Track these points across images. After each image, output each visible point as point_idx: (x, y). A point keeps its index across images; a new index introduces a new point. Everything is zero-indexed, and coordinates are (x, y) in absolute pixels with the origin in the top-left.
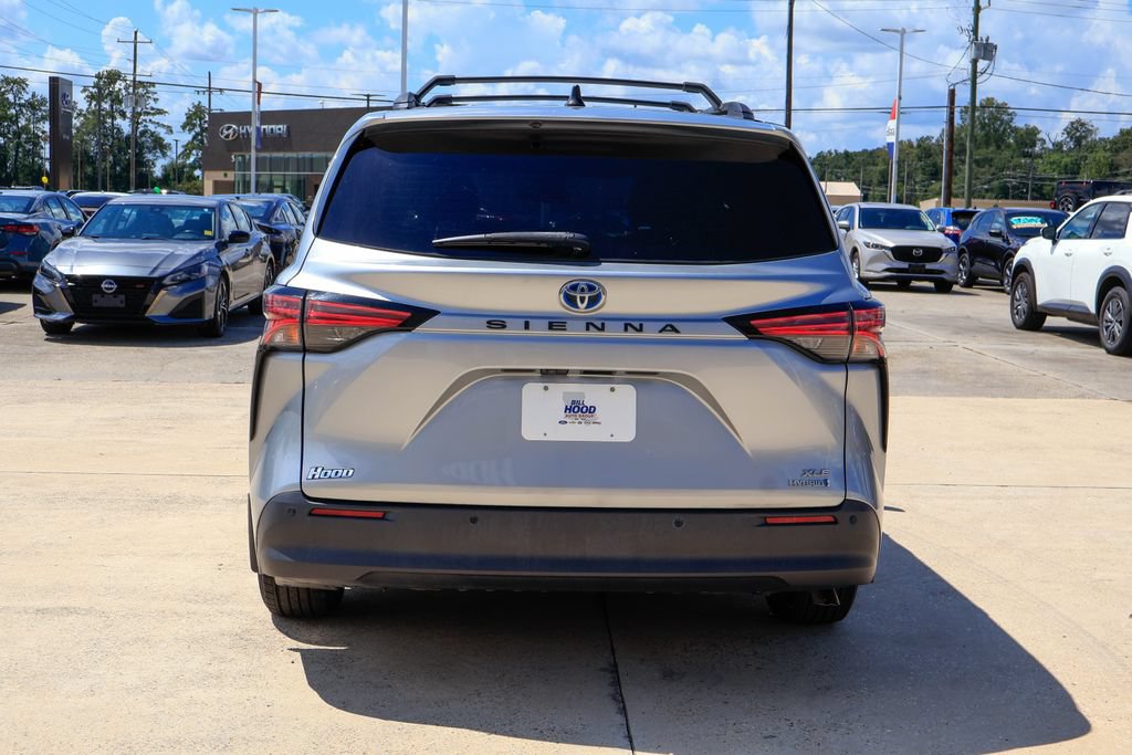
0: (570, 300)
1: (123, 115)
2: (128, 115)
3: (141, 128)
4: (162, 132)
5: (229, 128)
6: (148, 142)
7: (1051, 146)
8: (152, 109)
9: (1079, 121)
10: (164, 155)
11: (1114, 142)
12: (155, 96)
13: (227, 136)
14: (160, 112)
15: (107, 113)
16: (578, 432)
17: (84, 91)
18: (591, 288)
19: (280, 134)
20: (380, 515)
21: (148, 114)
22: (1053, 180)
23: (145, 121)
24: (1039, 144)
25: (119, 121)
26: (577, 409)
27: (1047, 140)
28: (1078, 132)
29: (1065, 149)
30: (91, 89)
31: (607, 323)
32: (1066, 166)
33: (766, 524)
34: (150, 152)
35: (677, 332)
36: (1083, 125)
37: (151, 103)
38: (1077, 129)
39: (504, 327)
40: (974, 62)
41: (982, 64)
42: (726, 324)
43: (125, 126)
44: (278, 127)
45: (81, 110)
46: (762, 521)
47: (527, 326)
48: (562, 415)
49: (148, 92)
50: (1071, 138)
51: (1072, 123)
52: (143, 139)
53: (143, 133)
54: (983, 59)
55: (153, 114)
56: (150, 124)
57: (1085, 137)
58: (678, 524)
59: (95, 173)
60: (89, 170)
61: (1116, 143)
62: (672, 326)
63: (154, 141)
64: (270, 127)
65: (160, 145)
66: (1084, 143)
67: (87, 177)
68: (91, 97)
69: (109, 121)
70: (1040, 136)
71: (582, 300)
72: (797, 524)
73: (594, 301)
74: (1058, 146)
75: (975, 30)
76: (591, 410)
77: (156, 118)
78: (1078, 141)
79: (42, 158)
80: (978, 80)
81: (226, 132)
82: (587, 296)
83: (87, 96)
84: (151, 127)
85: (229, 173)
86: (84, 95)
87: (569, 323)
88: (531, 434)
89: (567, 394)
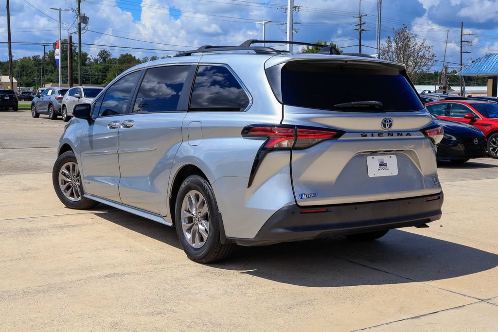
0: (384, 126)
7: (93, 61)
9: (104, 51)
11: (119, 60)
16: (384, 173)
18: (390, 121)
20: (325, 210)
22: (95, 75)
24: (88, 60)
26: (383, 165)
27: (91, 59)
28: (104, 55)
29: (99, 62)
31: (393, 133)
32: (100, 70)
33: (427, 199)
35: (410, 135)
36: (106, 52)
38: (103, 54)
39: (366, 136)
40: (80, 24)
41: (83, 25)
42: (420, 132)
47: (373, 136)
48: (378, 167)
50: (101, 58)
51: (101, 51)
54: (83, 23)
57: (107, 58)
58: (409, 203)
61: (120, 60)
62: (409, 133)
66: (107, 60)
70: (88, 56)
71: (388, 125)
73: (391, 125)
74: (96, 61)
75: (79, 10)
76: (386, 165)
78: (104, 59)
80: (82, 32)
87: (384, 134)
88: (371, 175)
89: (379, 159)
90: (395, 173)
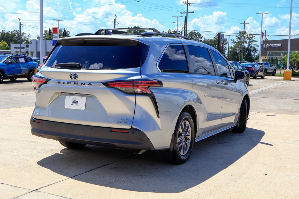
0: (71, 77)
1: (246, 42)
2: (247, 42)
3: (250, 46)
4: (256, 46)
5: (266, 45)
6: (252, 49)
8: (254, 41)
10: (256, 52)
12: (255, 37)
13: (265, 47)
14: (255, 41)
15: (242, 42)
16: (75, 107)
17: (236, 36)
18: (75, 75)
19: (279, 46)
20: (43, 122)
21: (252, 42)
23: (252, 44)
25: (245, 44)
26: (75, 102)
30: (238, 36)
31: (78, 83)
33: (112, 131)
34: (252, 52)
37: (253, 39)
42: (102, 84)
43: (246, 45)
44: (279, 44)
45: (235, 42)
46: (111, 130)
47: (64, 83)
49: (253, 36)
52: (251, 48)
53: (251, 47)
55: (254, 42)
56: (253, 44)
58: (92, 129)
59: (238, 57)
60: (236, 57)
62: (90, 84)
63: (253, 49)
64: (277, 44)
65: (255, 50)
67: (236, 59)
68: (238, 38)
69: (242, 44)
72: (119, 132)
73: (75, 78)
76: (77, 102)
77: (255, 43)
79: (225, 54)
81: (265, 46)
82: (74, 77)
83: (237, 38)
84: (253, 45)
85: (266, 57)
86: (236, 38)
87: (71, 83)
88: (66, 107)
89: (73, 98)
90: (83, 108)
